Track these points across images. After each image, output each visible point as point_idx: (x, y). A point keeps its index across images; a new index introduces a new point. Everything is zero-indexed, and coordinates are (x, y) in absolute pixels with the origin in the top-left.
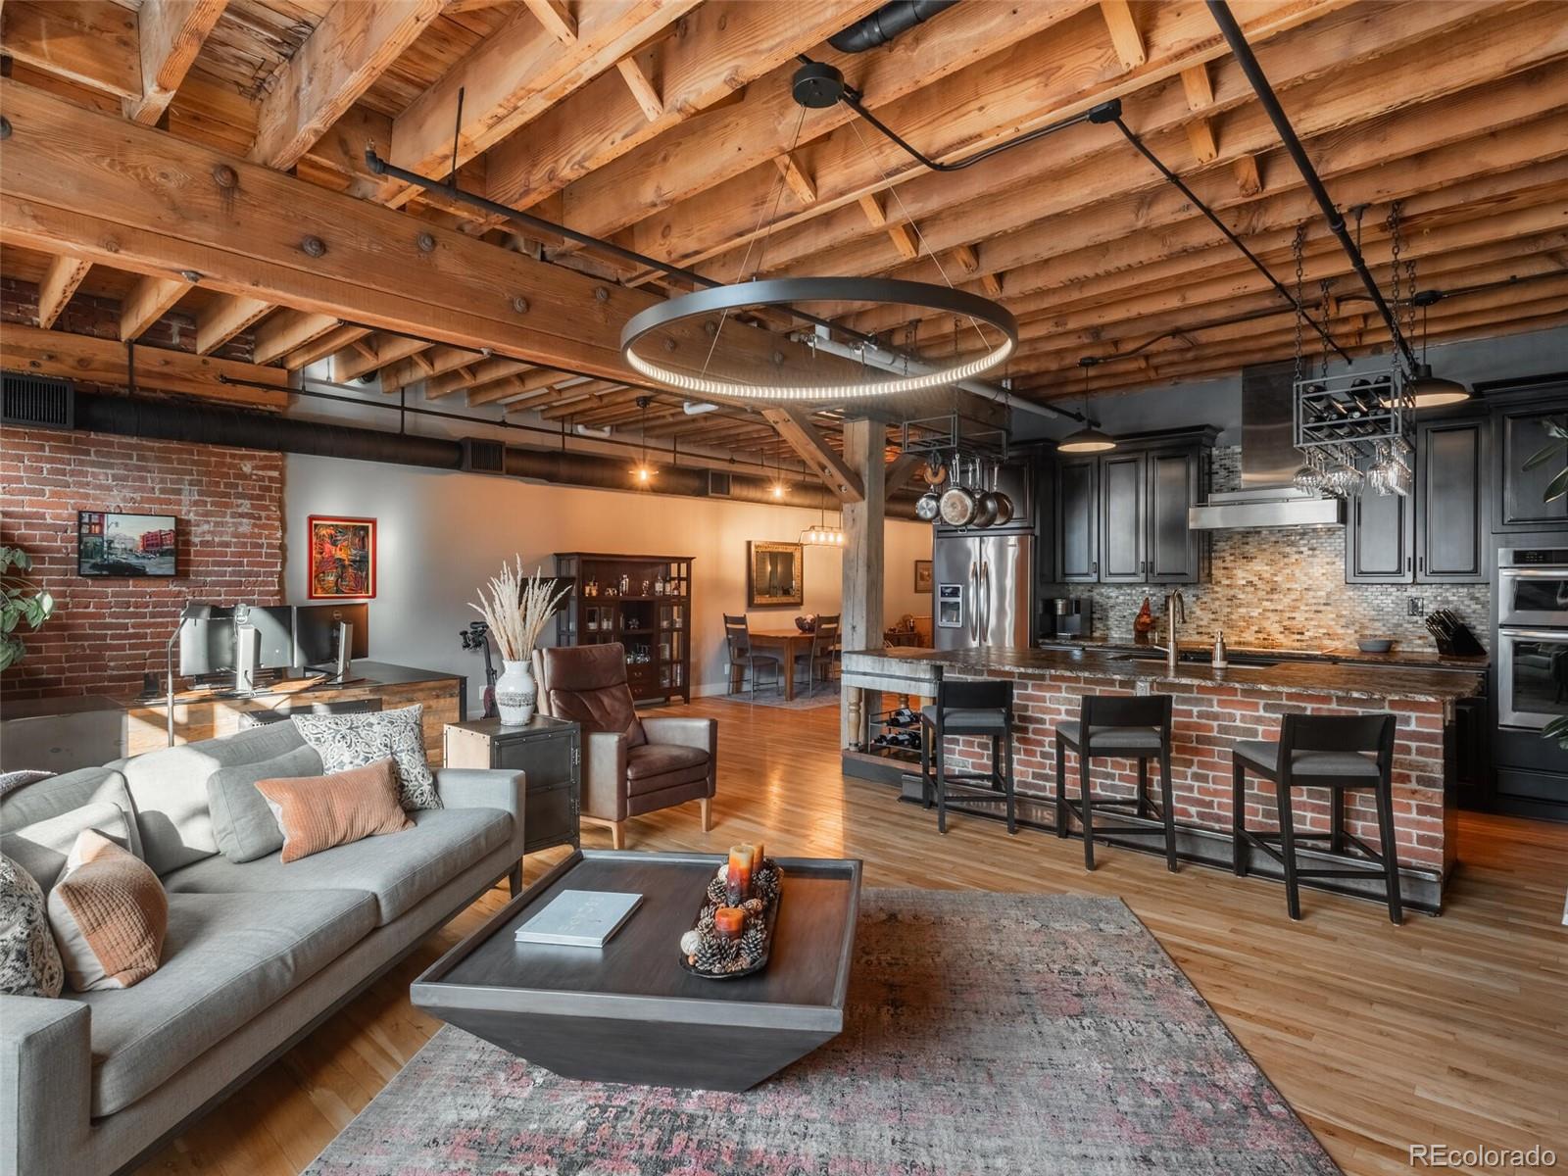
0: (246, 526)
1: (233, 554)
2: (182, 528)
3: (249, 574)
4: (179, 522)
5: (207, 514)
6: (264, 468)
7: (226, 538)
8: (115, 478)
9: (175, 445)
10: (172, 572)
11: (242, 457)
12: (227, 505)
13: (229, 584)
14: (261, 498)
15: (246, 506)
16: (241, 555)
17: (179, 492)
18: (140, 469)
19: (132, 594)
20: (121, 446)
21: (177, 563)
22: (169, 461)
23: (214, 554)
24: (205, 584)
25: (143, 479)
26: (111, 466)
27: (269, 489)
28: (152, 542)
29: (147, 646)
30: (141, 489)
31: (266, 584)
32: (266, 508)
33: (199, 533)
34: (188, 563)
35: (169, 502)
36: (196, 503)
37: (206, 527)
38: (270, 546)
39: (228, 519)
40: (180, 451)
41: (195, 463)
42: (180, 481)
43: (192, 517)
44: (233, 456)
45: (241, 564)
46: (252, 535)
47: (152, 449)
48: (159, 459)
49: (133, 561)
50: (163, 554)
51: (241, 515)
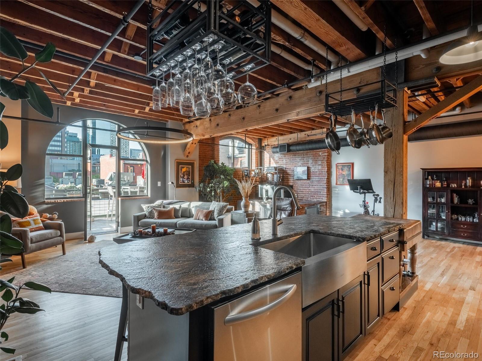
0: (320, 167)
1: (318, 174)
2: (309, 169)
3: (321, 179)
4: (308, 168)
5: (313, 165)
6: (323, 153)
7: (316, 171)
8: (300, 160)
9: (308, 151)
10: (306, 178)
11: (319, 151)
12: (316, 163)
13: (317, 181)
14: (323, 160)
15: (320, 163)
16: (319, 174)
17: (309, 161)
18: (303, 157)
19: (302, 183)
20: (301, 153)
21: (308, 176)
22: (307, 155)
23: (315, 174)
24: (313, 181)
25: (303, 159)
26: (299, 157)
27: (324, 158)
28: (303, 172)
29: (304, 194)
30: (303, 161)
31: (324, 181)
32: (324, 163)
33: (312, 169)
34: (310, 176)
35: (307, 164)
36: (311, 163)
37: (313, 168)
38: (325, 172)
39: (317, 166)
40: (309, 152)
41: (312, 154)
42: (309, 159)
43: (311, 166)
44: (318, 151)
45: (319, 176)
46: (321, 169)
47: (305, 153)
48: (306, 155)
49: (301, 176)
50: (305, 174)
51: (319, 165)
